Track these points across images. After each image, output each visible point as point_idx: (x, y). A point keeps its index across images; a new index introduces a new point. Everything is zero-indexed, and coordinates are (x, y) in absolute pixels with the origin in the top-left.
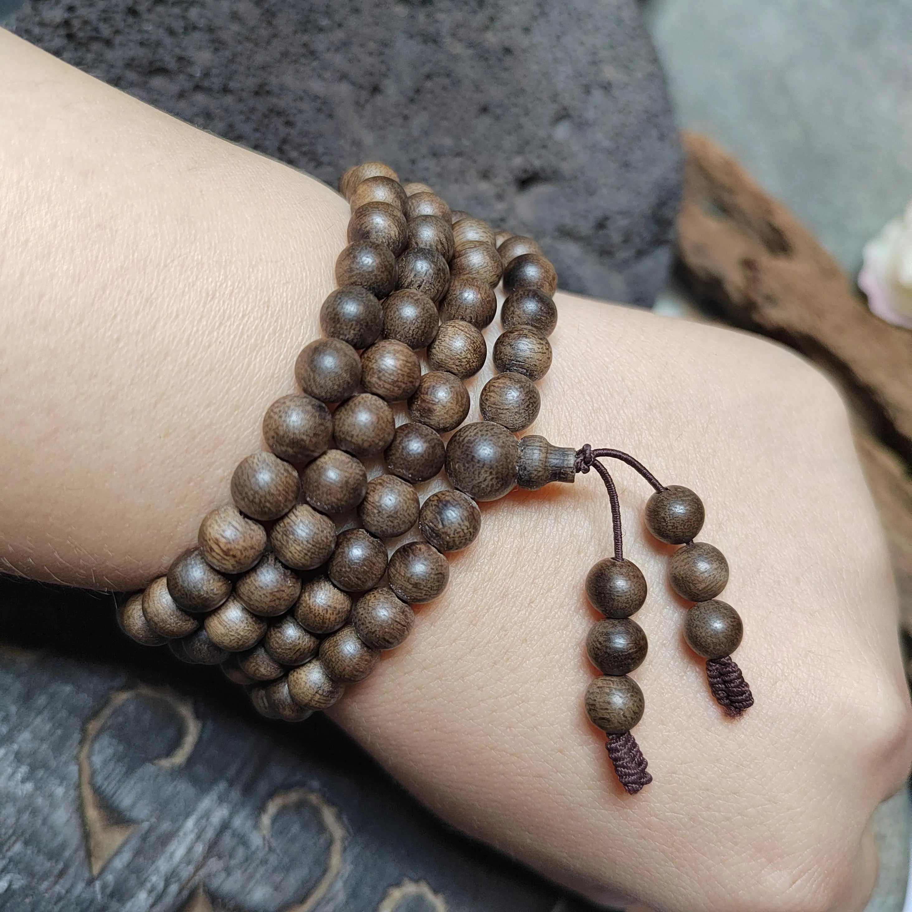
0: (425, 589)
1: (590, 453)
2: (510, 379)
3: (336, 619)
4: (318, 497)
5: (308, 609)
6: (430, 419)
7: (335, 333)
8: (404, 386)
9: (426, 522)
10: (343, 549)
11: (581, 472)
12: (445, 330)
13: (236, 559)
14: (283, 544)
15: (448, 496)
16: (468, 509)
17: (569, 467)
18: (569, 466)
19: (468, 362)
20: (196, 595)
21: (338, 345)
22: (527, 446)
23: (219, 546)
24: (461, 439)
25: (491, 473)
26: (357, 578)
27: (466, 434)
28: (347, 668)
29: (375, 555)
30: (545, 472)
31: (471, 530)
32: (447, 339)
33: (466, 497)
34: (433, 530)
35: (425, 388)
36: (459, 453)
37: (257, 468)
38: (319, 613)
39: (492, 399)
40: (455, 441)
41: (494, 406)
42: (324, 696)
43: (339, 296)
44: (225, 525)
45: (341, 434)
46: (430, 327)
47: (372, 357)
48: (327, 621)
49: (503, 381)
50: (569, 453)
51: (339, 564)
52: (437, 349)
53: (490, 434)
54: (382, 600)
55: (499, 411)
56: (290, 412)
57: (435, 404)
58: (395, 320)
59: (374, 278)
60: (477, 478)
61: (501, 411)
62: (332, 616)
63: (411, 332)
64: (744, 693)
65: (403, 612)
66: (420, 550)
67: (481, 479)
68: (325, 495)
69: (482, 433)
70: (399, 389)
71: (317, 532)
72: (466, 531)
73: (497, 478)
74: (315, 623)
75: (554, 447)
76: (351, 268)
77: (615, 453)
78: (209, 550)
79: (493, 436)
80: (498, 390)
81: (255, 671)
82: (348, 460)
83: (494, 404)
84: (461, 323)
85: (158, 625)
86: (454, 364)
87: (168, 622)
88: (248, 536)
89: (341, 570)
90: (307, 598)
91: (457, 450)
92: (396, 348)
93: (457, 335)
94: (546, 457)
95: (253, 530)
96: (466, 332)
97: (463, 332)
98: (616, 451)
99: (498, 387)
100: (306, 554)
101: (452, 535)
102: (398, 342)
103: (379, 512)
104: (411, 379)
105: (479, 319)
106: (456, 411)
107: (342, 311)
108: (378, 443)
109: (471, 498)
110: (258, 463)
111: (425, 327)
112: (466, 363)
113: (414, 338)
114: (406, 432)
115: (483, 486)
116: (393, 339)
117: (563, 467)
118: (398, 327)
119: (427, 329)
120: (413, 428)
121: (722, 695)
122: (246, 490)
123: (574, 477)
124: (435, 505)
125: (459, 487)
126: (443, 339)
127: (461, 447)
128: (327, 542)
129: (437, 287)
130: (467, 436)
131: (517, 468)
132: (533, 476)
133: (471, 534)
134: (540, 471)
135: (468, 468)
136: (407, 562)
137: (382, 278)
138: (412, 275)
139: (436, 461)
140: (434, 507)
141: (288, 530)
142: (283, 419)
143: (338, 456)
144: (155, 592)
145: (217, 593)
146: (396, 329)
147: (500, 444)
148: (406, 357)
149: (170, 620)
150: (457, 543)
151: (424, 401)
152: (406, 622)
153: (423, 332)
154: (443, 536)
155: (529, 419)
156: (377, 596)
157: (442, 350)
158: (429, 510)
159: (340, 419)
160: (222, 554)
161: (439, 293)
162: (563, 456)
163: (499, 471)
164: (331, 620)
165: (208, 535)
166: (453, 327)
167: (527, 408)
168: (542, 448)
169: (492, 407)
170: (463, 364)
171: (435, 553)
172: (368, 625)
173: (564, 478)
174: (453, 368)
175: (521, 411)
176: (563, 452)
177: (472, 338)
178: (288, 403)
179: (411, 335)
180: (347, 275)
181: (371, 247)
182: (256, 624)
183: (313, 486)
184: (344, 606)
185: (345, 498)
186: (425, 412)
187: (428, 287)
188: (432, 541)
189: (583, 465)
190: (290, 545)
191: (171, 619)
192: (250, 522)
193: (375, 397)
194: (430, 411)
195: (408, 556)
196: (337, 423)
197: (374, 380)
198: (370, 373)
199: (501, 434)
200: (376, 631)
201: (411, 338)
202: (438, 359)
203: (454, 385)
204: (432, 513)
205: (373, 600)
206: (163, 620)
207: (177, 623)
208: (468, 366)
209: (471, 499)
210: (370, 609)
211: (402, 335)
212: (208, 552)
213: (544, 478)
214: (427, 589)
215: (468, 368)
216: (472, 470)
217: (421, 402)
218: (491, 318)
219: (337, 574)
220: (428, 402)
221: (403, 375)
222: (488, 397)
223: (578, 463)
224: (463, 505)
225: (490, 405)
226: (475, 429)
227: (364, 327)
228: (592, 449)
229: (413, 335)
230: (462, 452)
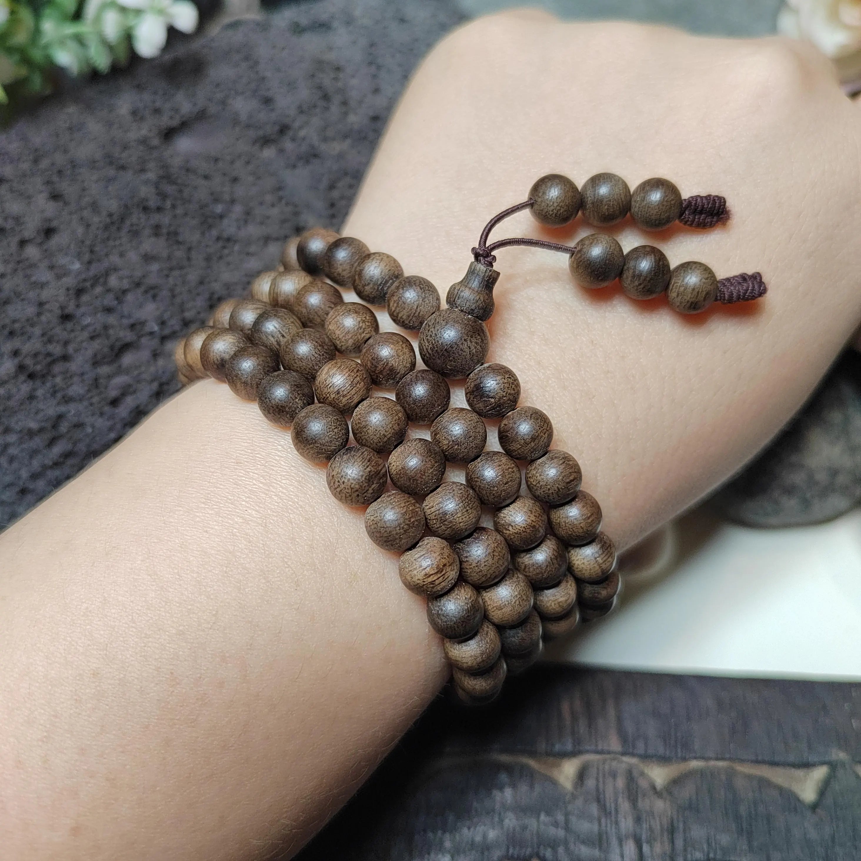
0: (539, 432)
1: (480, 249)
2: (393, 295)
3: (535, 516)
4: (423, 483)
5: (517, 535)
6: (399, 373)
7: (293, 414)
8: (358, 378)
9: (485, 411)
10: (477, 486)
11: (493, 264)
12: (330, 332)
13: (448, 565)
14: (450, 527)
15: (470, 384)
16: (488, 371)
17: (486, 272)
18: (484, 272)
19: (364, 321)
20: (466, 613)
21: (303, 414)
22: (454, 301)
23: (432, 575)
24: (427, 355)
25: (465, 340)
26: (506, 484)
27: (425, 350)
28: (581, 525)
29: (493, 462)
30: (482, 294)
31: (507, 376)
32: (337, 332)
33: (478, 369)
34: (493, 408)
35: (371, 367)
36: (439, 361)
37: (379, 518)
38: (524, 527)
39: (404, 317)
40: (427, 360)
41: (411, 318)
42: (601, 554)
43: (263, 399)
44: (416, 564)
45: (379, 444)
46: (319, 339)
47: (324, 396)
48: (533, 523)
49: (393, 302)
50: (473, 268)
51: (488, 494)
52: (343, 344)
53: (433, 329)
54: (534, 472)
55: (416, 315)
56: (343, 473)
57: (388, 363)
58: (301, 365)
59: (260, 367)
60: (465, 354)
61: (417, 313)
62: (531, 518)
63: (316, 355)
64: (714, 200)
65: (552, 459)
66: (505, 425)
67: (467, 350)
68: (424, 477)
69: (429, 336)
70: (360, 383)
71: (452, 494)
72: (506, 381)
73: (472, 337)
74: (532, 534)
75: (464, 278)
76: (244, 383)
77: (487, 229)
78: (432, 586)
79: (434, 328)
80: (398, 309)
81: (560, 606)
82: (402, 448)
83: (409, 317)
84: (330, 316)
85: (485, 659)
86: (360, 334)
87: (484, 650)
88: (432, 548)
89: (494, 495)
90: (508, 532)
91: (436, 362)
92: (325, 372)
93: (338, 323)
94: (470, 288)
95: (428, 543)
96: (339, 314)
97: (338, 317)
98: (486, 228)
99: (396, 308)
100: (467, 510)
101: (504, 394)
102: (321, 369)
103: (458, 444)
104: (355, 371)
105: (333, 300)
106: (400, 348)
107: (277, 400)
108: (399, 417)
109: (481, 365)
110: (375, 516)
111: (317, 342)
112: (364, 324)
113: (323, 355)
114: (402, 396)
115: (474, 351)
116: (317, 373)
117: (484, 277)
118: (309, 365)
119: (319, 342)
120: (401, 389)
121: (709, 220)
122: (394, 532)
123: (495, 271)
124: (474, 398)
125: (468, 372)
126: (337, 336)
127: (434, 358)
128: (464, 491)
129: (289, 322)
130: (427, 349)
131: (470, 316)
132: (481, 305)
133: (510, 378)
134: (479, 298)
135: (454, 358)
136: (511, 440)
137: (263, 361)
138: (272, 339)
139: (436, 381)
140: (475, 400)
141: (441, 517)
142: (346, 481)
143: (396, 455)
144: (455, 655)
145: (469, 596)
146: (309, 367)
147: (444, 323)
148: (335, 367)
149: (483, 648)
150: (513, 392)
151: (381, 372)
152: (561, 460)
153: (320, 346)
154: (502, 401)
155: (432, 292)
156: (530, 475)
157: (346, 340)
158: (476, 404)
159: (367, 440)
160: (439, 575)
161: (295, 322)
162: (474, 274)
163: (466, 332)
164: (534, 520)
165: (419, 582)
166: (330, 323)
167: (423, 290)
168: (461, 290)
169: (411, 320)
170: (363, 327)
171: (513, 413)
172: (551, 491)
173: (493, 280)
174: (364, 337)
175: (423, 296)
176: (471, 272)
177: (345, 311)
178: (334, 473)
179: (319, 357)
180: (248, 388)
181: (234, 360)
182: (512, 579)
183: (413, 484)
184: (527, 505)
185: (433, 462)
186: (392, 374)
187: (286, 329)
188: (503, 412)
189: (488, 259)
190: (454, 521)
191: (482, 646)
192: (420, 544)
193: (360, 406)
194: (392, 370)
195: (507, 436)
196: (369, 444)
197: (344, 400)
198: (337, 402)
199: (436, 319)
200: (558, 488)
201: (322, 358)
202: (352, 346)
203: (378, 341)
204: (479, 403)
205: (532, 480)
206: (482, 654)
207: (487, 643)
208: (367, 323)
209: (482, 367)
210: (538, 485)
211: (316, 364)
212: (433, 587)
213: (487, 297)
214: (540, 430)
215: (369, 324)
216: (457, 355)
217: (382, 374)
218: (337, 291)
219: (496, 499)
220: (384, 369)
221: (349, 376)
222: (402, 320)
223: (485, 263)
224: (483, 374)
225: (408, 320)
226: (424, 340)
227: (297, 389)
228: (477, 247)
229: (319, 355)
230: (439, 358)
